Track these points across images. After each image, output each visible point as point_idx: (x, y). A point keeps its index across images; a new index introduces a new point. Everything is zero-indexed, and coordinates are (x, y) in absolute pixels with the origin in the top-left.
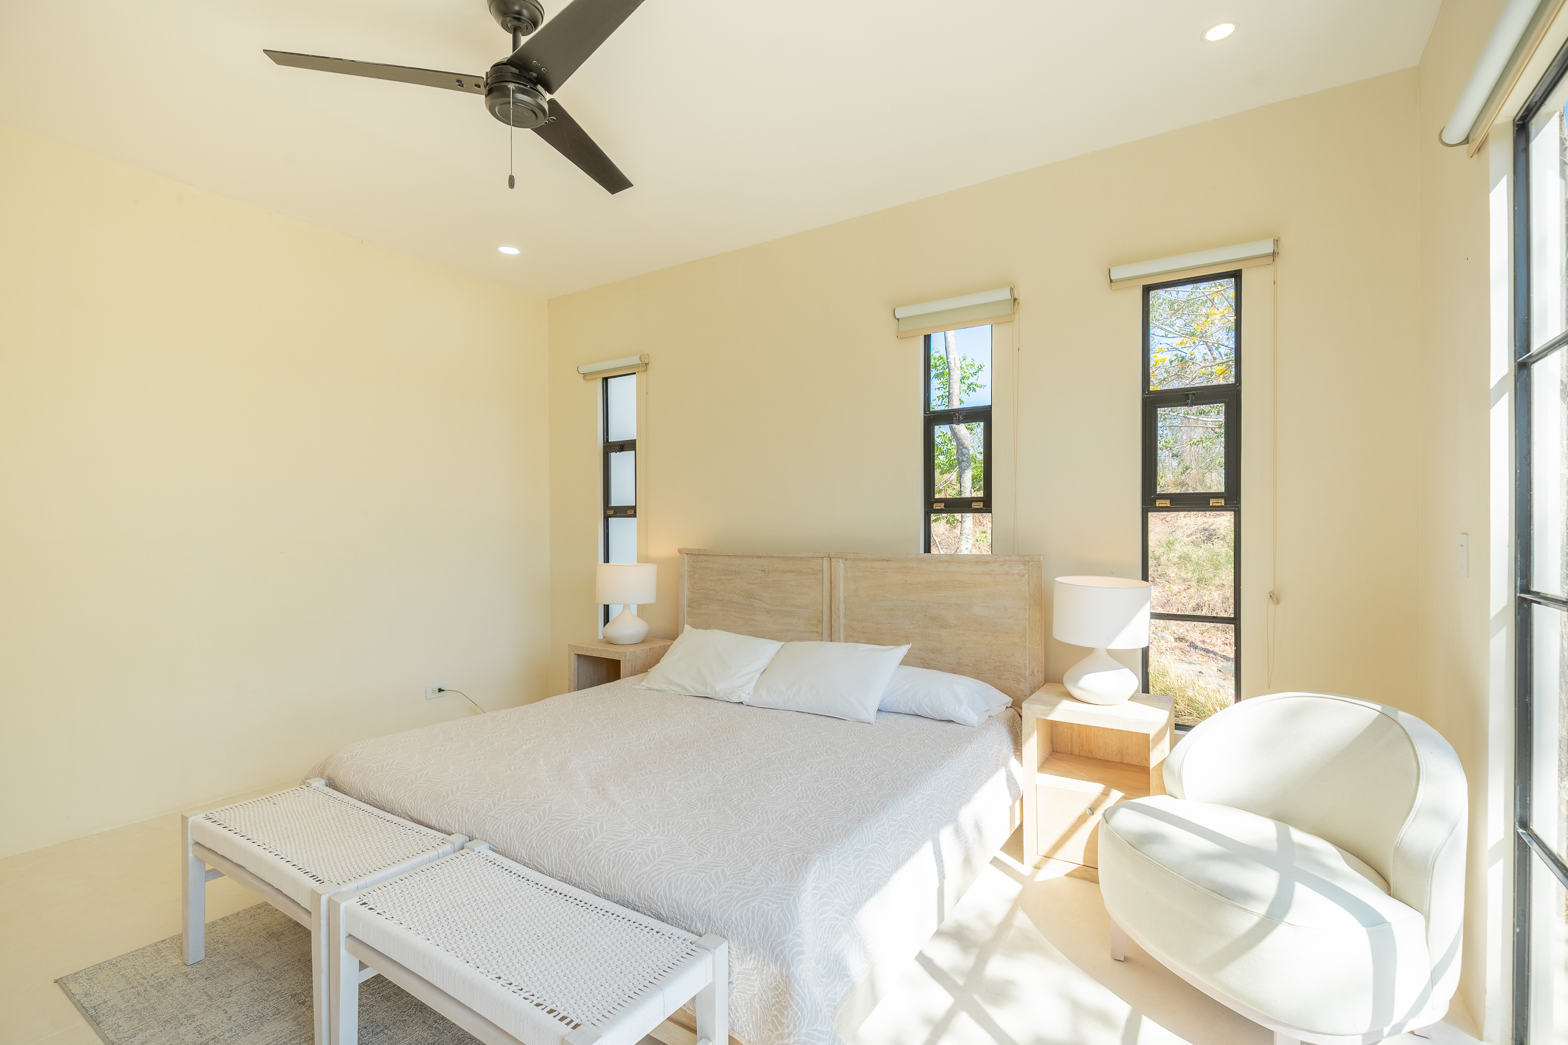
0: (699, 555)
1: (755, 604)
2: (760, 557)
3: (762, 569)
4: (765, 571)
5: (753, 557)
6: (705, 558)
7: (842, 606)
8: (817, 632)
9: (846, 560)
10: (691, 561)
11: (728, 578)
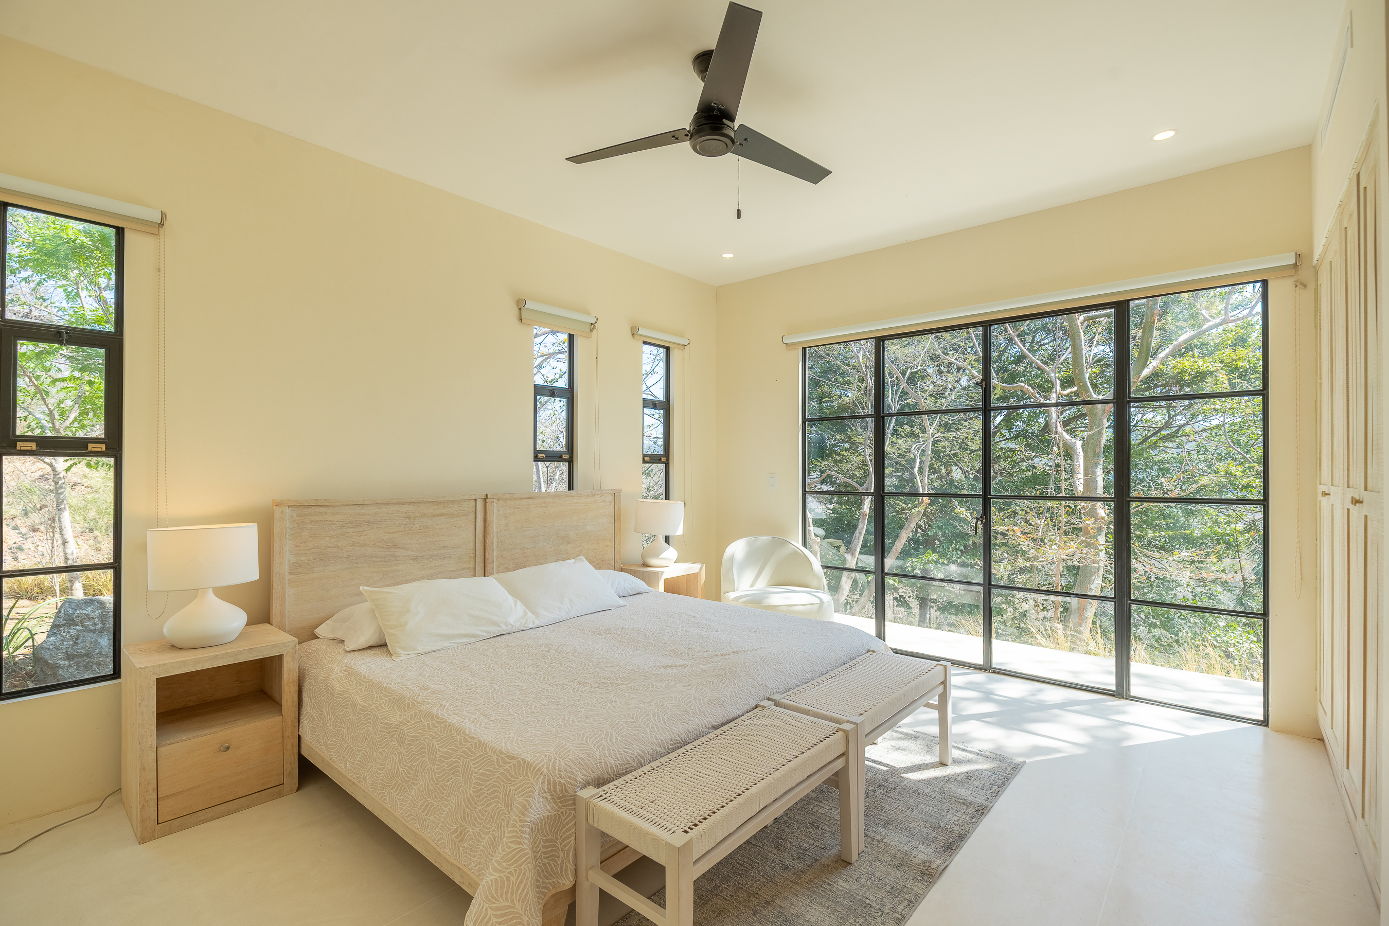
0: (310, 506)
1: (397, 553)
2: (404, 504)
3: (406, 515)
4: (409, 518)
5: (394, 504)
6: (321, 510)
7: (495, 540)
8: (468, 568)
9: (498, 500)
10: (295, 515)
11: (358, 530)
